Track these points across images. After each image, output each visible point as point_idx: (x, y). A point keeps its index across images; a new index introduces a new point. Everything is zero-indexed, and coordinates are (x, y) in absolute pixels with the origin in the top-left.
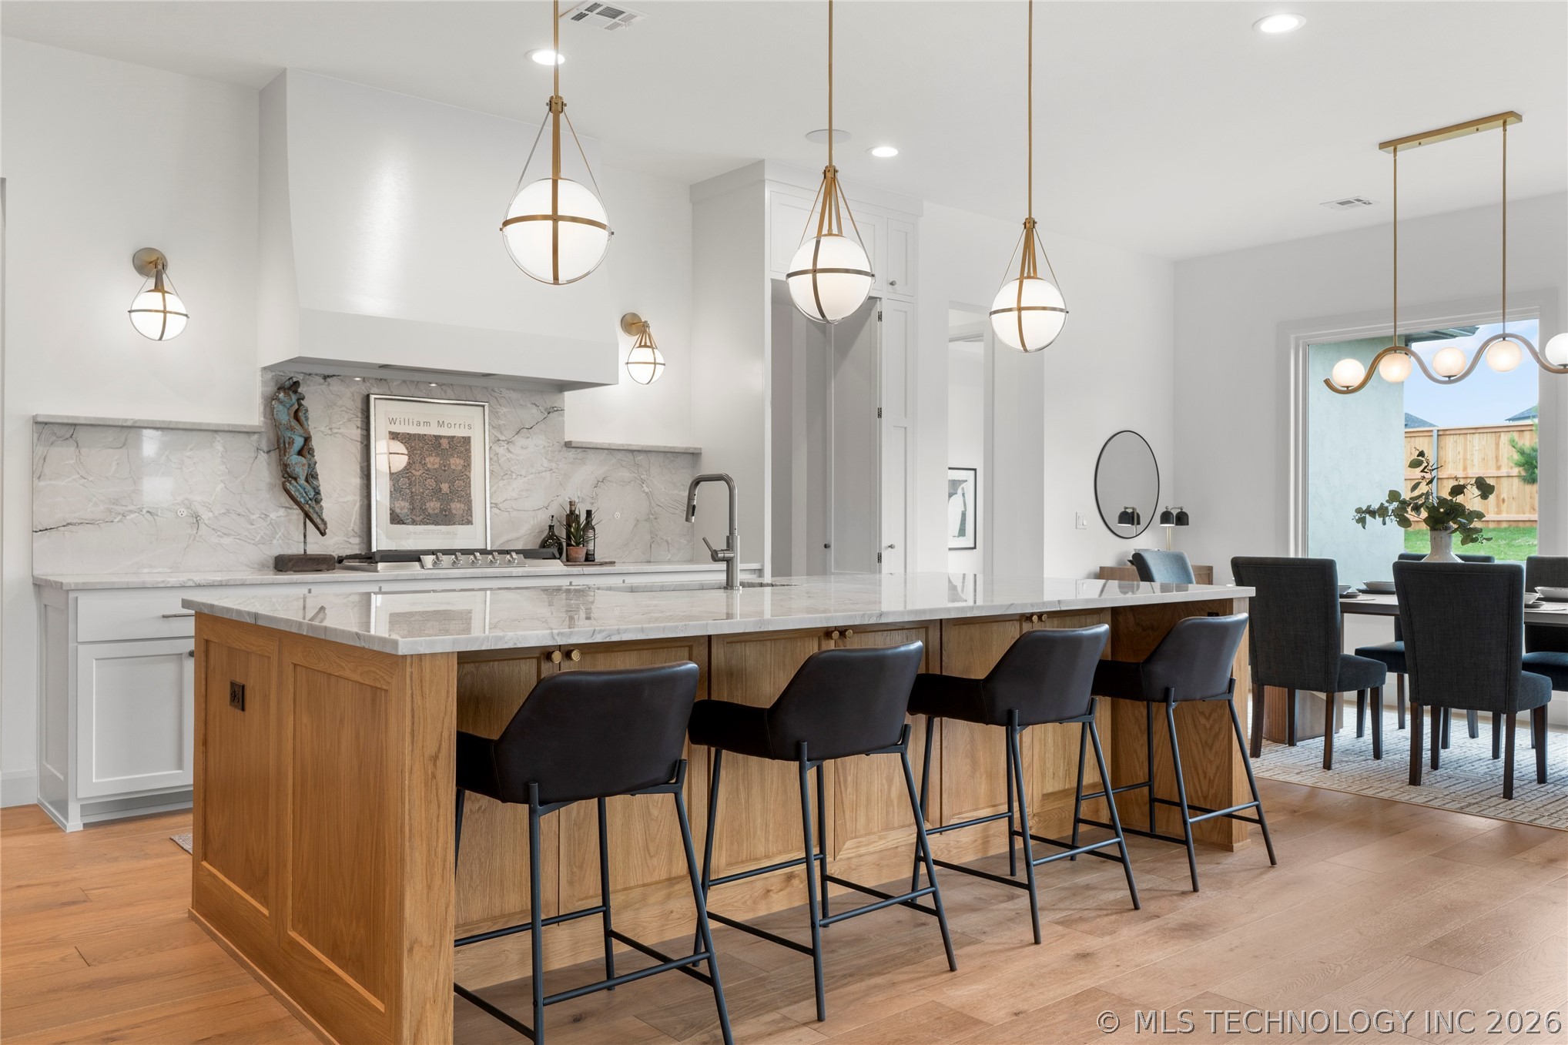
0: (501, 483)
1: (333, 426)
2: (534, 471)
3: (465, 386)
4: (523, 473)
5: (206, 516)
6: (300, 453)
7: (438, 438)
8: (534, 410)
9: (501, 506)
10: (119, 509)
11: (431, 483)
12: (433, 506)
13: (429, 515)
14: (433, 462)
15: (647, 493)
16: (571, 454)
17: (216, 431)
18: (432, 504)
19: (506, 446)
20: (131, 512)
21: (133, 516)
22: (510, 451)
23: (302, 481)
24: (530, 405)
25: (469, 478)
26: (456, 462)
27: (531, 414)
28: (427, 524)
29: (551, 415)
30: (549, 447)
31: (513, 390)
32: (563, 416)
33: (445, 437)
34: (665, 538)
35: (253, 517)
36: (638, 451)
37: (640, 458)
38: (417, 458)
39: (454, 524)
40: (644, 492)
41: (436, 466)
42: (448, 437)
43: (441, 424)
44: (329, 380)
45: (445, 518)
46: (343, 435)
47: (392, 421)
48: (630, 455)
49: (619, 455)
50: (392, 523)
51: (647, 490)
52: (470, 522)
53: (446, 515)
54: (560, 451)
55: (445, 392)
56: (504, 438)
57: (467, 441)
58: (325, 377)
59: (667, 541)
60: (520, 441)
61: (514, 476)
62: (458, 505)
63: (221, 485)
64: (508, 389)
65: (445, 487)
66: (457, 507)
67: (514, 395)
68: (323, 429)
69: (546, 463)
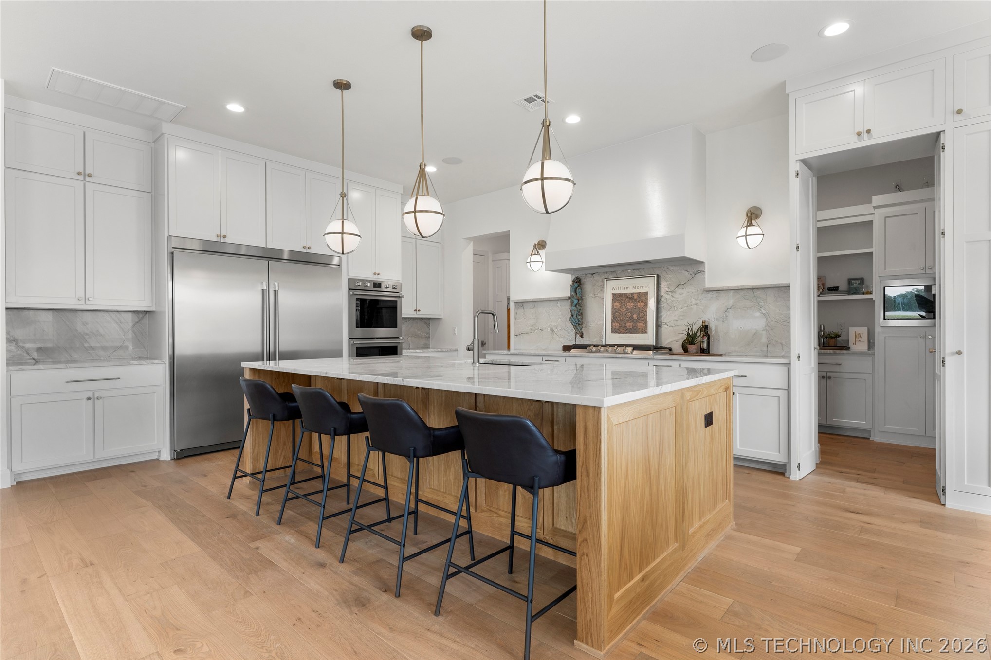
0: (669, 313)
1: (595, 293)
2: (686, 305)
3: (650, 268)
4: (680, 307)
5: (555, 330)
6: (576, 306)
7: (632, 294)
8: (687, 273)
9: (668, 324)
10: (533, 328)
11: (629, 314)
12: (629, 325)
13: (628, 329)
14: (630, 305)
15: (764, 314)
16: (710, 295)
17: (558, 300)
18: (629, 324)
19: (671, 294)
20: (536, 329)
21: (537, 330)
22: (673, 297)
23: (575, 317)
24: (684, 272)
25: (646, 311)
26: (640, 305)
27: (685, 275)
28: (627, 333)
29: (697, 275)
30: (695, 292)
31: (674, 266)
32: (704, 275)
33: (636, 293)
34: (779, 341)
35: (569, 331)
36: (757, 289)
37: (758, 293)
38: (623, 304)
39: (639, 333)
40: (762, 313)
41: (631, 307)
42: (638, 293)
43: (634, 288)
44: (594, 275)
45: (634, 330)
46: (599, 297)
47: (613, 289)
48: (751, 292)
49: (743, 293)
50: (612, 333)
51: (764, 312)
52: (646, 332)
53: (635, 329)
54: (702, 294)
55: (641, 272)
56: (670, 290)
57: (646, 294)
58: (592, 274)
59: (781, 344)
60: (679, 291)
61: (675, 309)
62: (641, 324)
63: (560, 319)
64: (672, 266)
65: (635, 316)
66: (640, 325)
67: (675, 268)
68: (591, 295)
69: (694, 301)
